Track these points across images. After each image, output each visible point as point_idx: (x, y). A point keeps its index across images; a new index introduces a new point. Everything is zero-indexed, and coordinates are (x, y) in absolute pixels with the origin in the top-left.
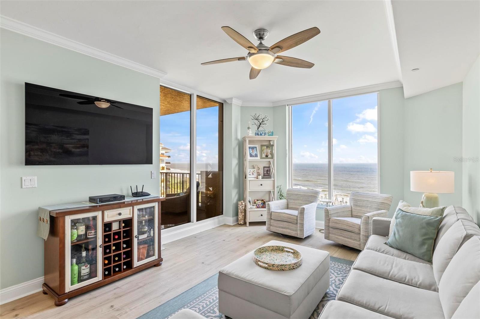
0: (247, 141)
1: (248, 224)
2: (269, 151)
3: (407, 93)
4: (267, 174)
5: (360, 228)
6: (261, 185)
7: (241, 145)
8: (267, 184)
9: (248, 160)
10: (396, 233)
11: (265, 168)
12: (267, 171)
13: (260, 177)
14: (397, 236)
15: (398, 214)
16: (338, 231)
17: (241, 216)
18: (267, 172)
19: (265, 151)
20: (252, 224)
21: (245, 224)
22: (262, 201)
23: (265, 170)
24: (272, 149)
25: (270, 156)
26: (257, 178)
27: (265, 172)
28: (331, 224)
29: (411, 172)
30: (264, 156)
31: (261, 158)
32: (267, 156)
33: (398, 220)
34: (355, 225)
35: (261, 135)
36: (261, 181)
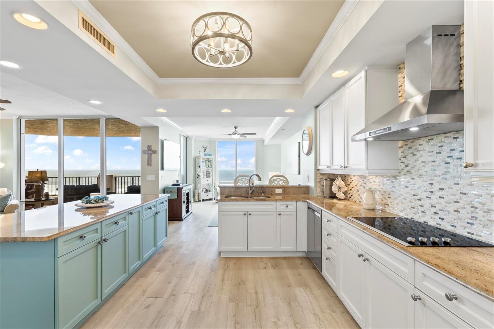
0: (201, 159)
1: (201, 201)
2: (210, 164)
3: (266, 143)
6: (207, 181)
7: (195, 160)
8: (209, 180)
9: (202, 168)
11: (207, 172)
12: (208, 174)
13: (205, 177)
17: (196, 197)
19: (208, 164)
20: (203, 200)
21: (199, 201)
24: (211, 163)
25: (210, 166)
26: (204, 177)
27: (207, 174)
30: (207, 166)
31: (206, 167)
32: (209, 166)
35: (207, 155)
36: (208, 179)
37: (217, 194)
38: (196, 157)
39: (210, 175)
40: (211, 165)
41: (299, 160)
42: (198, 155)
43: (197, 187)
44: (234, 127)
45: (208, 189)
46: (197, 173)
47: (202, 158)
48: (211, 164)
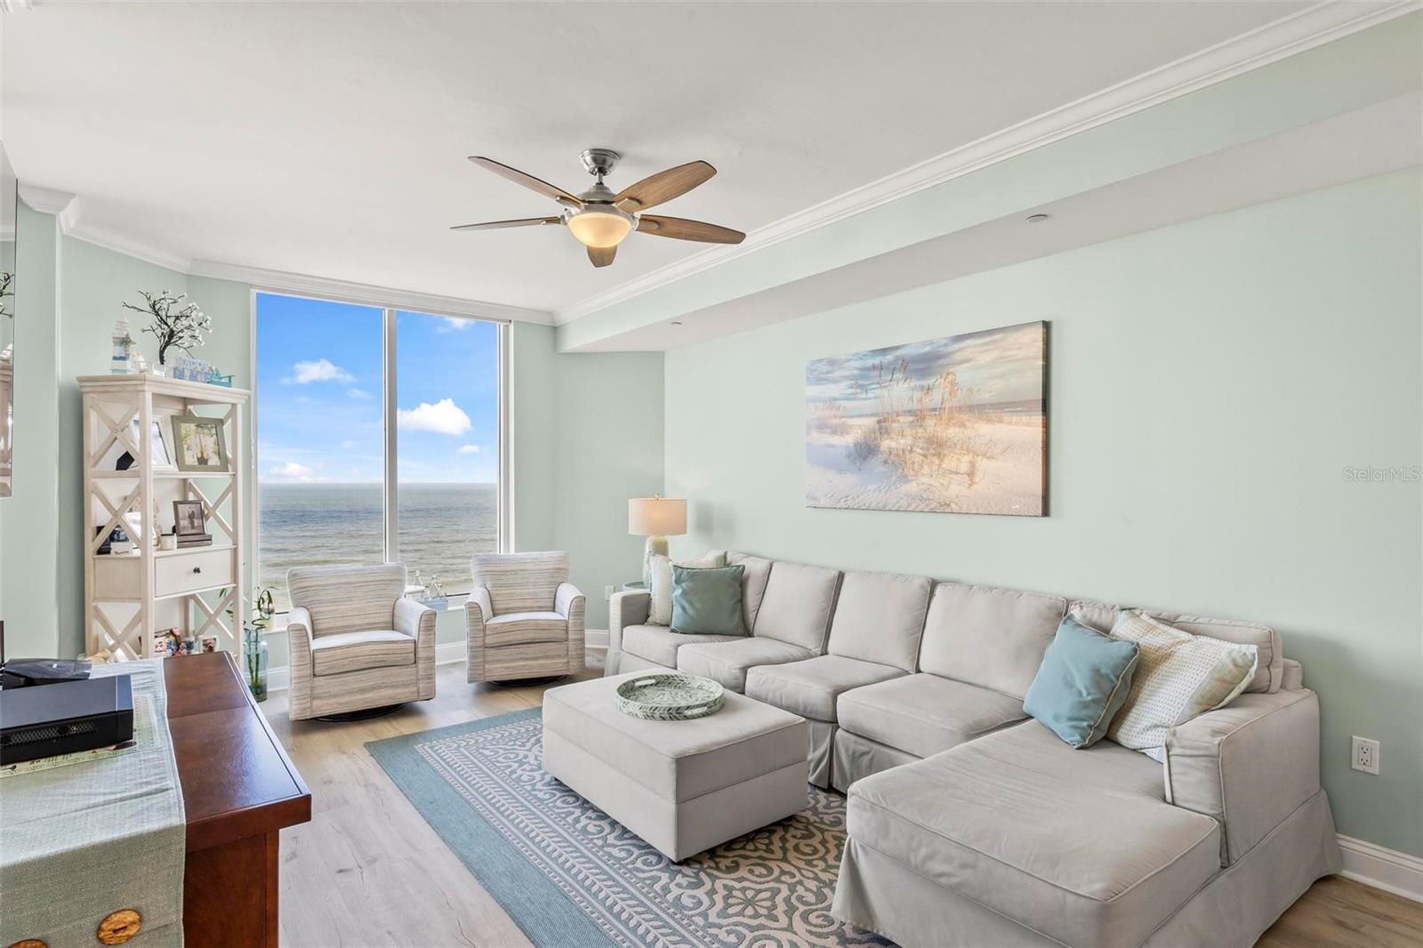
0: (149, 398)
2: (209, 442)
3: (574, 341)
4: (193, 527)
5: (567, 627)
6: (197, 571)
8: (211, 566)
9: (152, 477)
10: (687, 606)
11: (180, 506)
12: (191, 517)
13: (172, 542)
14: (691, 611)
15: (680, 575)
16: (513, 650)
18: (192, 523)
19: (193, 440)
22: (167, 635)
23: (181, 515)
24: (219, 435)
25: (214, 461)
27: (184, 523)
28: (489, 640)
29: (630, 501)
30: (190, 459)
31: (180, 466)
32: (202, 461)
33: (684, 585)
34: (555, 625)
35: (193, 378)
36: (195, 555)
37: (308, 671)
38: (81, 380)
39: (211, 527)
40: (220, 453)
41: (1047, 426)
42: (103, 366)
43: (95, 628)
44: (588, 159)
45: (187, 634)
46: (98, 513)
47: (156, 396)
48: (220, 444)
